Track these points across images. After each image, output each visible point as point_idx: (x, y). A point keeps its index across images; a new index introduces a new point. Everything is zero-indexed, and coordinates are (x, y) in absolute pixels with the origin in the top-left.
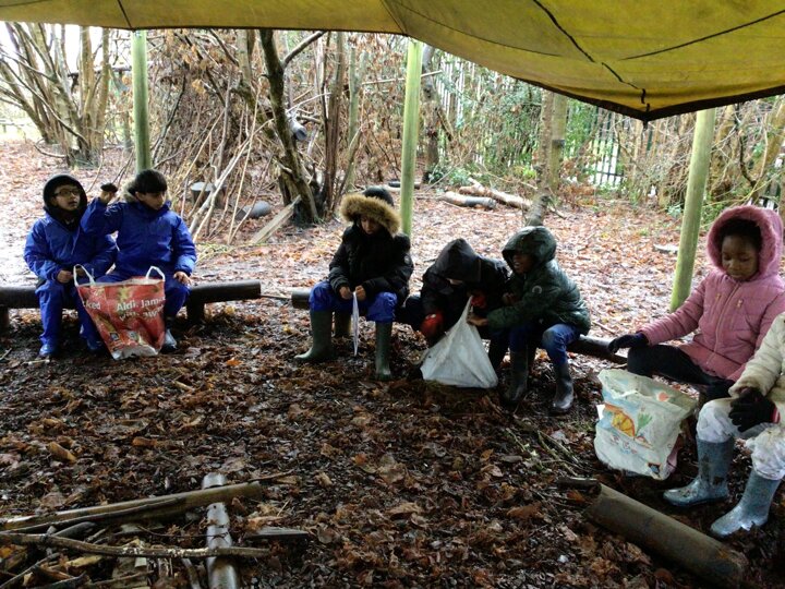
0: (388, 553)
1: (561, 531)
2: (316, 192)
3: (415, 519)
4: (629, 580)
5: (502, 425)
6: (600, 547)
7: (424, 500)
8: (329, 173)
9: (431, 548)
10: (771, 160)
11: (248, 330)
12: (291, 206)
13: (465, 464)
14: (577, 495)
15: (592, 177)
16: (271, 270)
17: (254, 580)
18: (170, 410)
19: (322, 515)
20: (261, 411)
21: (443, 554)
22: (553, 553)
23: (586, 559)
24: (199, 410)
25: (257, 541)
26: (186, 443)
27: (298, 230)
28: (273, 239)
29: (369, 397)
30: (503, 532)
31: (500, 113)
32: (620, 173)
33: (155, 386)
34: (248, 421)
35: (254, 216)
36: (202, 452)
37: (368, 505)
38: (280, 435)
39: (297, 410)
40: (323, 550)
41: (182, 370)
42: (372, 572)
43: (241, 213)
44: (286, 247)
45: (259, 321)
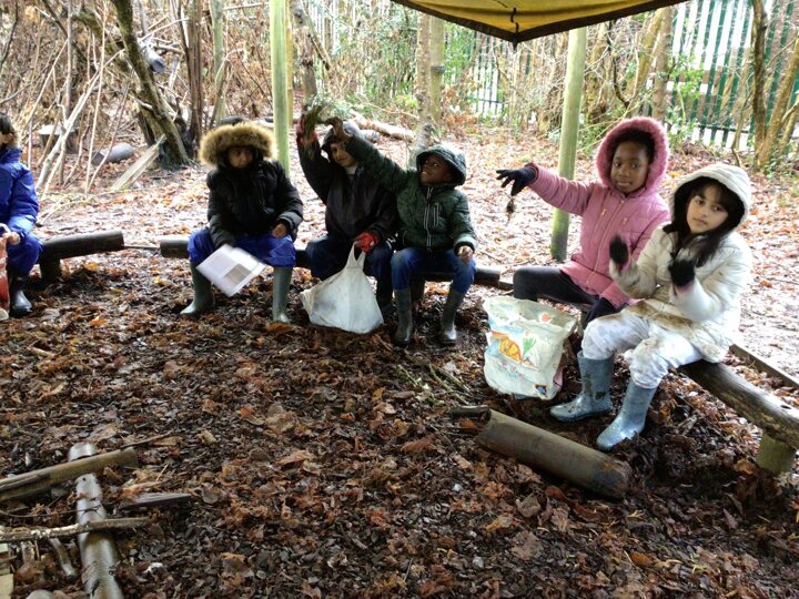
0: (280, 506)
1: (454, 461)
2: (183, 131)
3: (307, 466)
4: (521, 500)
5: (393, 362)
6: (492, 471)
7: (316, 446)
8: (195, 108)
9: (325, 494)
10: (642, 80)
11: (113, 286)
12: (155, 147)
13: (357, 405)
14: (469, 423)
15: (474, 105)
16: (137, 218)
17: (133, 552)
18: (26, 380)
19: (207, 474)
20: (133, 371)
21: (337, 498)
22: (447, 483)
23: (479, 484)
24: (60, 377)
25: (134, 510)
26: (48, 414)
27: (166, 173)
28: (138, 184)
29: (254, 346)
30: (398, 468)
31: (377, 39)
32: (501, 99)
33: (7, 354)
34: (118, 383)
35: (116, 160)
36: (66, 422)
37: (256, 458)
38: (155, 395)
39: (173, 367)
40: (208, 510)
41: (39, 335)
42: (262, 526)
43: (97, 158)
44: (153, 192)
45: (126, 276)
